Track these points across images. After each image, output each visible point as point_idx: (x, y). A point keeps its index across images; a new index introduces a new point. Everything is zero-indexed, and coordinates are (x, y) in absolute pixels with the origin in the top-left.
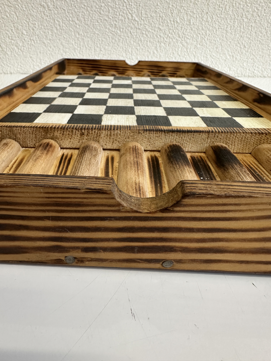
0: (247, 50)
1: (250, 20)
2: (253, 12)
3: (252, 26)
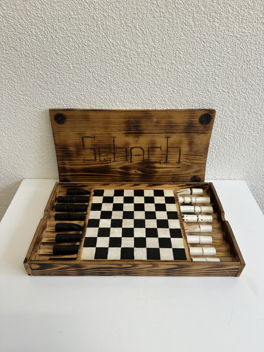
0: (210, 165)
1: (211, 148)
2: (213, 144)
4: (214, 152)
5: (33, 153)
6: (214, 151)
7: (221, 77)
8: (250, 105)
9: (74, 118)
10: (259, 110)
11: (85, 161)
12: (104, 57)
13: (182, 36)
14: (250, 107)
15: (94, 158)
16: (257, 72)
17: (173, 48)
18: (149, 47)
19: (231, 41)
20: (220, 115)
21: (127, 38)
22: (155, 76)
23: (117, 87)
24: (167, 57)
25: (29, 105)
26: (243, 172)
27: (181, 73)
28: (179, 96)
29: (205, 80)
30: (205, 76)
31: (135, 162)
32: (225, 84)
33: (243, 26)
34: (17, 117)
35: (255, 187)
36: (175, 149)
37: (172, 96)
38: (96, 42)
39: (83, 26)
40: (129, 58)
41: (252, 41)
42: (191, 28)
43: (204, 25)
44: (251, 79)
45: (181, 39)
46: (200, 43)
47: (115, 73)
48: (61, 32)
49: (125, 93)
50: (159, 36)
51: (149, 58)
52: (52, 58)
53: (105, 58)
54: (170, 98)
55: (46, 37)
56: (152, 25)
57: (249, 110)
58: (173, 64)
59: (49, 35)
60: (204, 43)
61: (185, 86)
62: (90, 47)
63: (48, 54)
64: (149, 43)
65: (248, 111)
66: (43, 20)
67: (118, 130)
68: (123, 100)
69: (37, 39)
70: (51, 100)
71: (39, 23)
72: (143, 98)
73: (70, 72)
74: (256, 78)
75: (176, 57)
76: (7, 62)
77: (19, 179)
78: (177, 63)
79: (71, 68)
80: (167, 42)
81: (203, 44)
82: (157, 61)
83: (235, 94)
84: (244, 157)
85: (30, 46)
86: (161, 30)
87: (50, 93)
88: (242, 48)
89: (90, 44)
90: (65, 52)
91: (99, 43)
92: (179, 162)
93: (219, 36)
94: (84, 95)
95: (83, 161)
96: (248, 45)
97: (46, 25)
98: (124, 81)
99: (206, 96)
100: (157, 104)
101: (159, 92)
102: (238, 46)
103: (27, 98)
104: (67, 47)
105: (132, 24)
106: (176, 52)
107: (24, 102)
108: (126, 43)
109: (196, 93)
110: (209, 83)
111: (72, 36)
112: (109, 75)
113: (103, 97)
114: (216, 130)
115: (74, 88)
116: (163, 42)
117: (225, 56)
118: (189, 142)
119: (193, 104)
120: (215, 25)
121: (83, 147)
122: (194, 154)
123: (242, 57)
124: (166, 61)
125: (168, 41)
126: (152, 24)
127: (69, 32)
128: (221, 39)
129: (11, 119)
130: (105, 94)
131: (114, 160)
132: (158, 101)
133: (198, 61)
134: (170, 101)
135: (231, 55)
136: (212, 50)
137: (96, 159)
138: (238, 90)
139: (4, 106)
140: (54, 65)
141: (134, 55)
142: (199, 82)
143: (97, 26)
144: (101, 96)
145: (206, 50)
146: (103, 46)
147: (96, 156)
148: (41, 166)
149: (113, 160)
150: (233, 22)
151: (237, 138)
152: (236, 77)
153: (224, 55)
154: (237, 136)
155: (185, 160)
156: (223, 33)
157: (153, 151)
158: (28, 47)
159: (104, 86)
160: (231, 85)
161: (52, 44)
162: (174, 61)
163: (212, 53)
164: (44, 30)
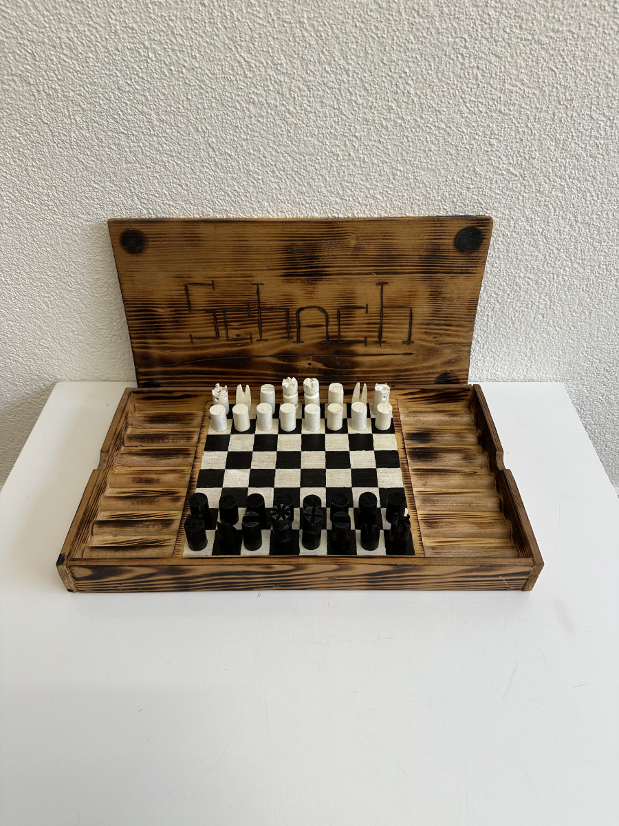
0: (482, 346)
1: (484, 308)
2: (488, 297)
3: (488, 315)
4: (492, 318)
5: (77, 322)
6: (490, 314)
7: (504, 140)
8: (573, 204)
9: (166, 241)
10: (594, 216)
11: (194, 340)
12: (230, 96)
13: (412, 43)
14: (573, 210)
15: (213, 333)
16: (589, 128)
17: (391, 71)
18: (335, 70)
19: (528, 52)
20: (503, 229)
21: (282, 50)
22: (349, 140)
23: (262, 165)
24: (377, 93)
25: (61, 212)
26: (559, 363)
27: (409, 130)
28: (407, 185)
29: (467, 147)
30: (466, 139)
31: (307, 342)
32: (515, 157)
33: (556, 16)
34: (35, 240)
35: (587, 397)
36: (400, 311)
37: (391, 186)
38: (210, 60)
39: (179, 22)
40: (288, 96)
41: (577, 53)
42: (433, 23)
43: (463, 14)
44: (575, 143)
45: (408, 49)
46: (453, 59)
47: (256, 134)
48: (127, 38)
49: (281, 179)
50: (357, 42)
51: (335, 97)
52: (110, 101)
53: (232, 98)
54: (387, 192)
55: (93, 49)
56: (340, 17)
57: (572, 218)
58: (392, 111)
59: (99, 45)
60: (464, 59)
61: (421, 162)
62: (197, 73)
63: (100, 90)
64: (335, 60)
65: (570, 220)
66: (84, 9)
67: (266, 268)
68: (277, 197)
69: (73, 55)
70: (113, 199)
71: (75, 17)
72: (324, 191)
73: (152, 133)
74: (586, 140)
75: (397, 93)
76: (8, 111)
77: (47, 382)
78: (401, 108)
79: (155, 122)
80: (376, 56)
81: (461, 61)
82: (354, 104)
83: (537, 180)
84: (561, 328)
85: (56, 72)
86: (361, 29)
87: (108, 184)
88: (553, 70)
89: (197, 65)
90: (140, 85)
91: (216, 62)
92: (409, 342)
93: (499, 41)
94: (187, 185)
95: (189, 340)
96: (568, 61)
97: (93, 20)
98: (278, 152)
99: (471, 186)
100: (357, 204)
101: (359, 176)
102: (545, 64)
103: (56, 195)
104: (142, 72)
105: (292, 16)
106: (398, 81)
107: (50, 203)
108: (279, 62)
109: (447, 177)
110: (478, 155)
111: (154, 46)
112: (244, 139)
113: (229, 189)
114: (495, 265)
115: (163, 170)
116: (366, 57)
117: (514, 89)
118: (431, 294)
119: (440, 204)
120: (489, 15)
121: (187, 308)
122: (443, 322)
123: (554, 90)
124: (375, 104)
125: (378, 55)
126: (339, 14)
127: (146, 37)
128: (505, 47)
129: (22, 244)
130: (235, 184)
131: (261, 337)
132: (358, 199)
133: (449, 103)
134: (385, 199)
135: (528, 87)
136: (482, 76)
137: (217, 336)
138: (544, 169)
139: (5, 215)
140: (116, 117)
141: (300, 90)
142: (453, 152)
143: (212, 21)
144: (227, 188)
145: (469, 75)
146: (227, 69)
147: (219, 328)
148: (94, 352)
149: (257, 336)
150: (530, 6)
151: (543, 282)
152: (539, 140)
153: (511, 88)
154: (544, 280)
155: (424, 337)
156: (509, 34)
157: (349, 316)
158: (53, 75)
159: (233, 163)
160: (527, 158)
161: (108, 66)
162: (394, 102)
163: (482, 82)
164: (88, 33)
